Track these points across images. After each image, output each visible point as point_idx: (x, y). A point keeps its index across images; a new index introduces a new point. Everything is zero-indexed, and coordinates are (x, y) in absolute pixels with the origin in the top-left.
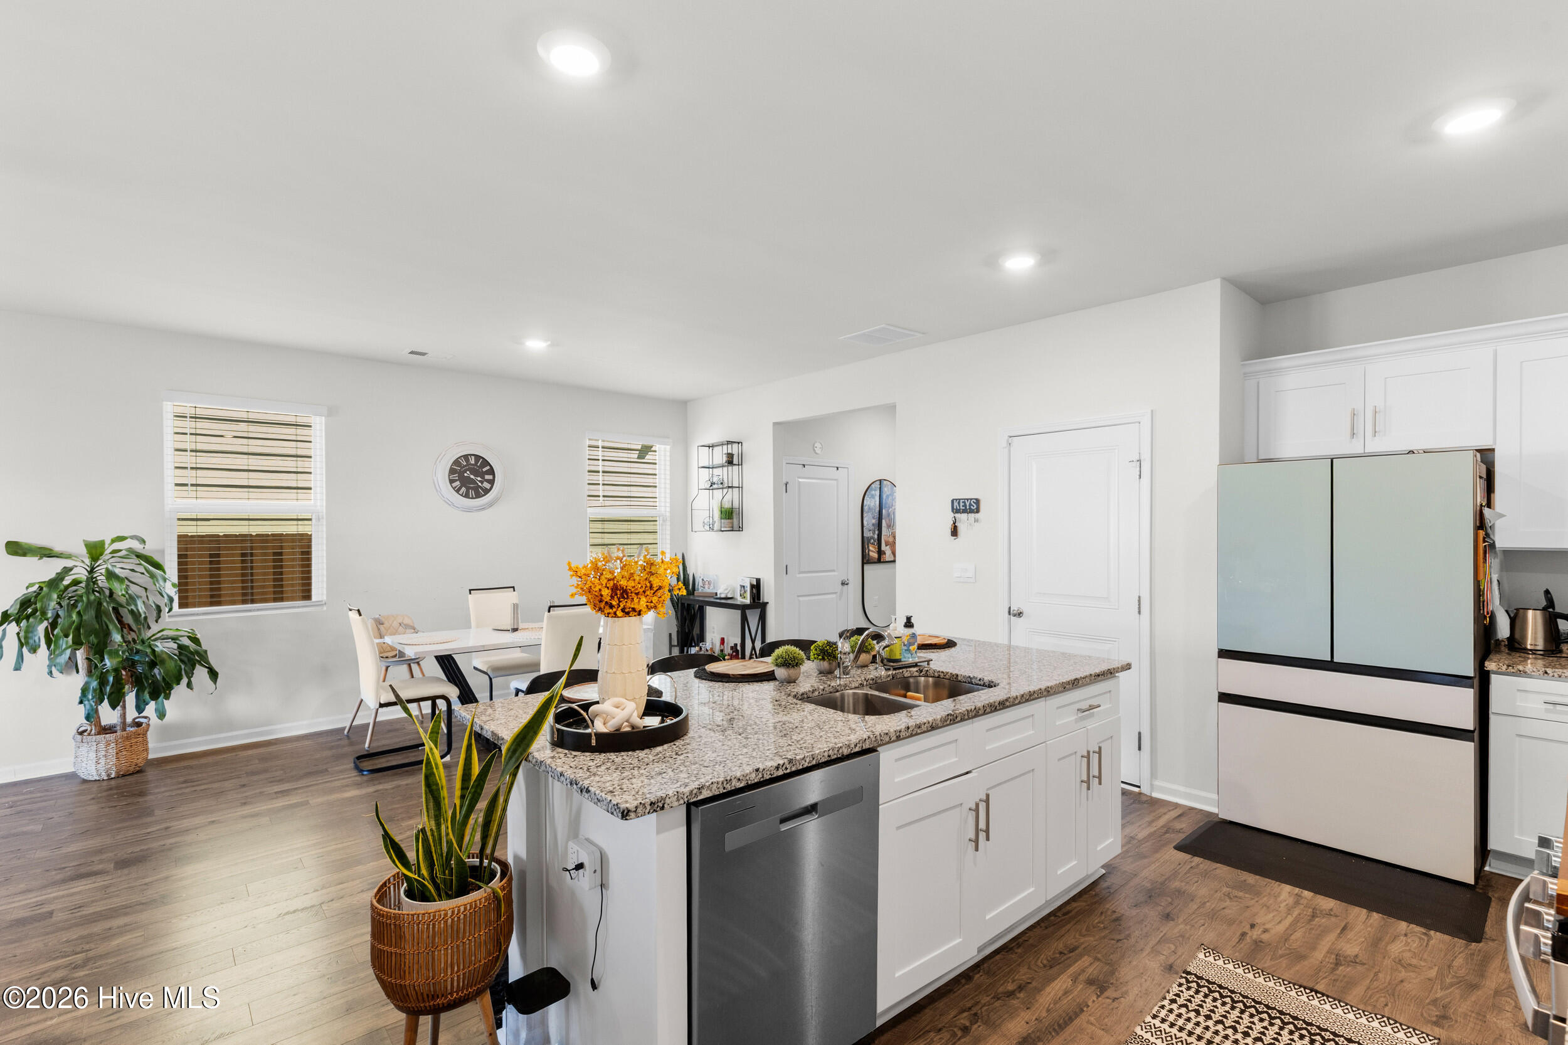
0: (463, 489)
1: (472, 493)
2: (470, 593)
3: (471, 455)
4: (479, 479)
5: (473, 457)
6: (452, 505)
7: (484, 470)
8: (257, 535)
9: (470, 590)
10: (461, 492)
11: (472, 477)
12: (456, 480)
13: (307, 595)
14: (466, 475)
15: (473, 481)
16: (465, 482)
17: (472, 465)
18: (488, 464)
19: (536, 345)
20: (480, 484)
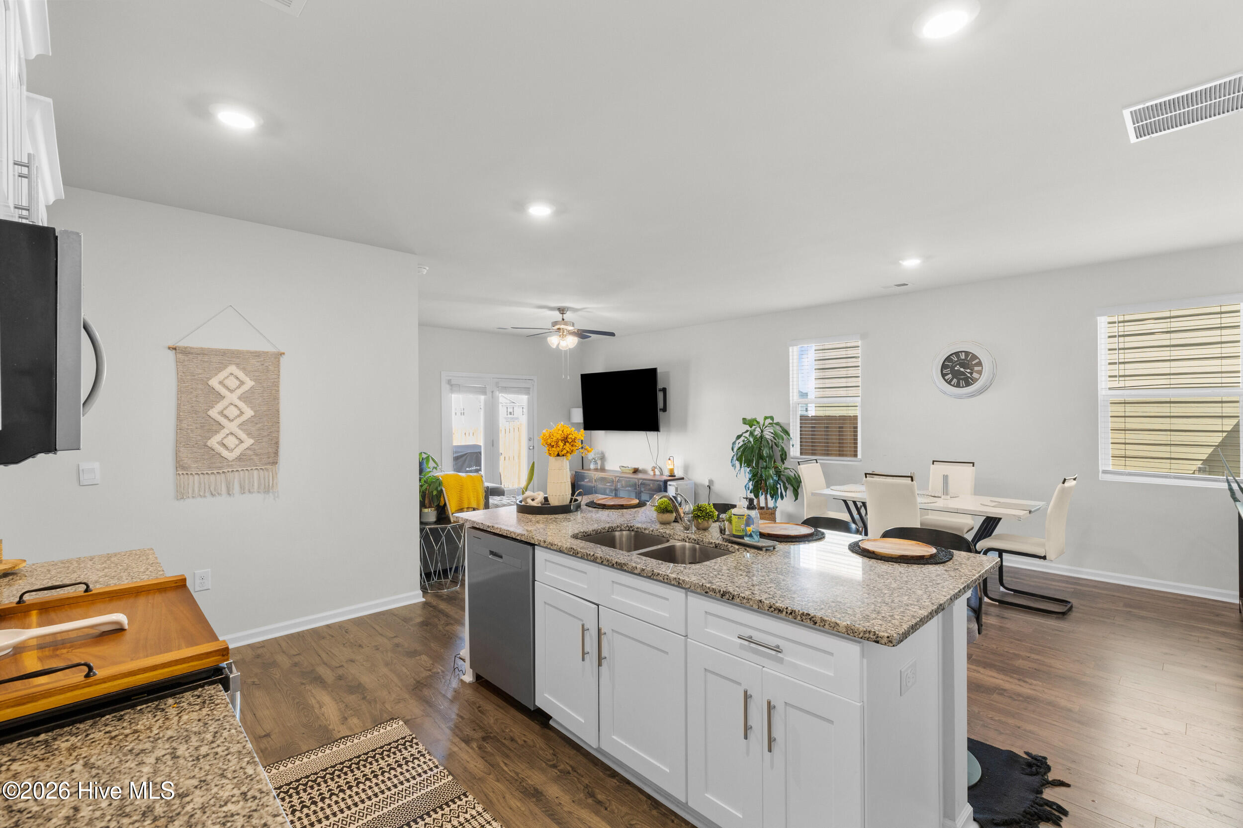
0: (955, 380)
1: (962, 383)
2: (933, 464)
3: (961, 352)
4: (968, 371)
5: (963, 354)
6: (945, 393)
7: (974, 363)
8: (839, 416)
9: (934, 461)
10: (952, 383)
11: (962, 369)
12: (948, 374)
13: (856, 456)
14: (956, 368)
15: (963, 374)
16: (956, 374)
17: (963, 359)
18: (977, 358)
19: (911, 263)
20: (969, 375)
